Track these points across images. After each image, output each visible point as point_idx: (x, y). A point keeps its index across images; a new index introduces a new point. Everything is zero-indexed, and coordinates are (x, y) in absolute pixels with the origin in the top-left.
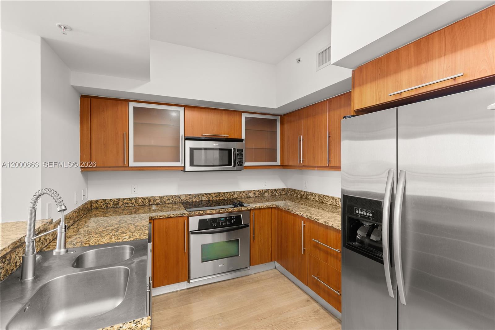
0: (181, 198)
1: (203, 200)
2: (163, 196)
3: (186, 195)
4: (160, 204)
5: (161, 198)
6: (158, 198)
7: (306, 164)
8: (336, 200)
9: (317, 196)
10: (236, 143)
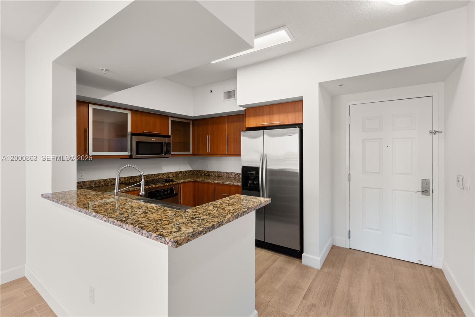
0: (121, 180)
1: (137, 180)
2: (107, 179)
3: (124, 177)
4: (104, 186)
5: (105, 180)
6: (103, 181)
7: (212, 153)
8: (229, 173)
9: (216, 173)
10: (166, 138)
